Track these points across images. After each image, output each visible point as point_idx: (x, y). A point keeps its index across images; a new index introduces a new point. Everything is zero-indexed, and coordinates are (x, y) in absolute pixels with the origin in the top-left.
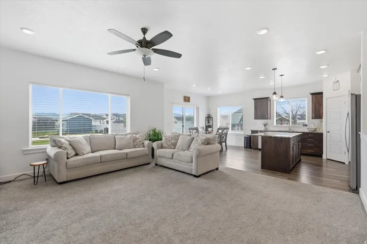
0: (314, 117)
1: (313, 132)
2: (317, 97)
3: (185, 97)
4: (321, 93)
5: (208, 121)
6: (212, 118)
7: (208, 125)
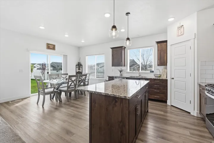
0: (160, 63)
1: (159, 78)
2: (162, 45)
3: (48, 44)
4: (166, 41)
5: (79, 68)
6: (82, 65)
7: (78, 71)
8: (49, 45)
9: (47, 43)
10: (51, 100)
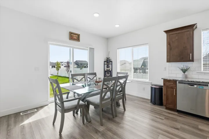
5: (108, 65)
6: (112, 62)
7: (107, 70)
8: (72, 34)
9: (70, 32)
10: (74, 115)
